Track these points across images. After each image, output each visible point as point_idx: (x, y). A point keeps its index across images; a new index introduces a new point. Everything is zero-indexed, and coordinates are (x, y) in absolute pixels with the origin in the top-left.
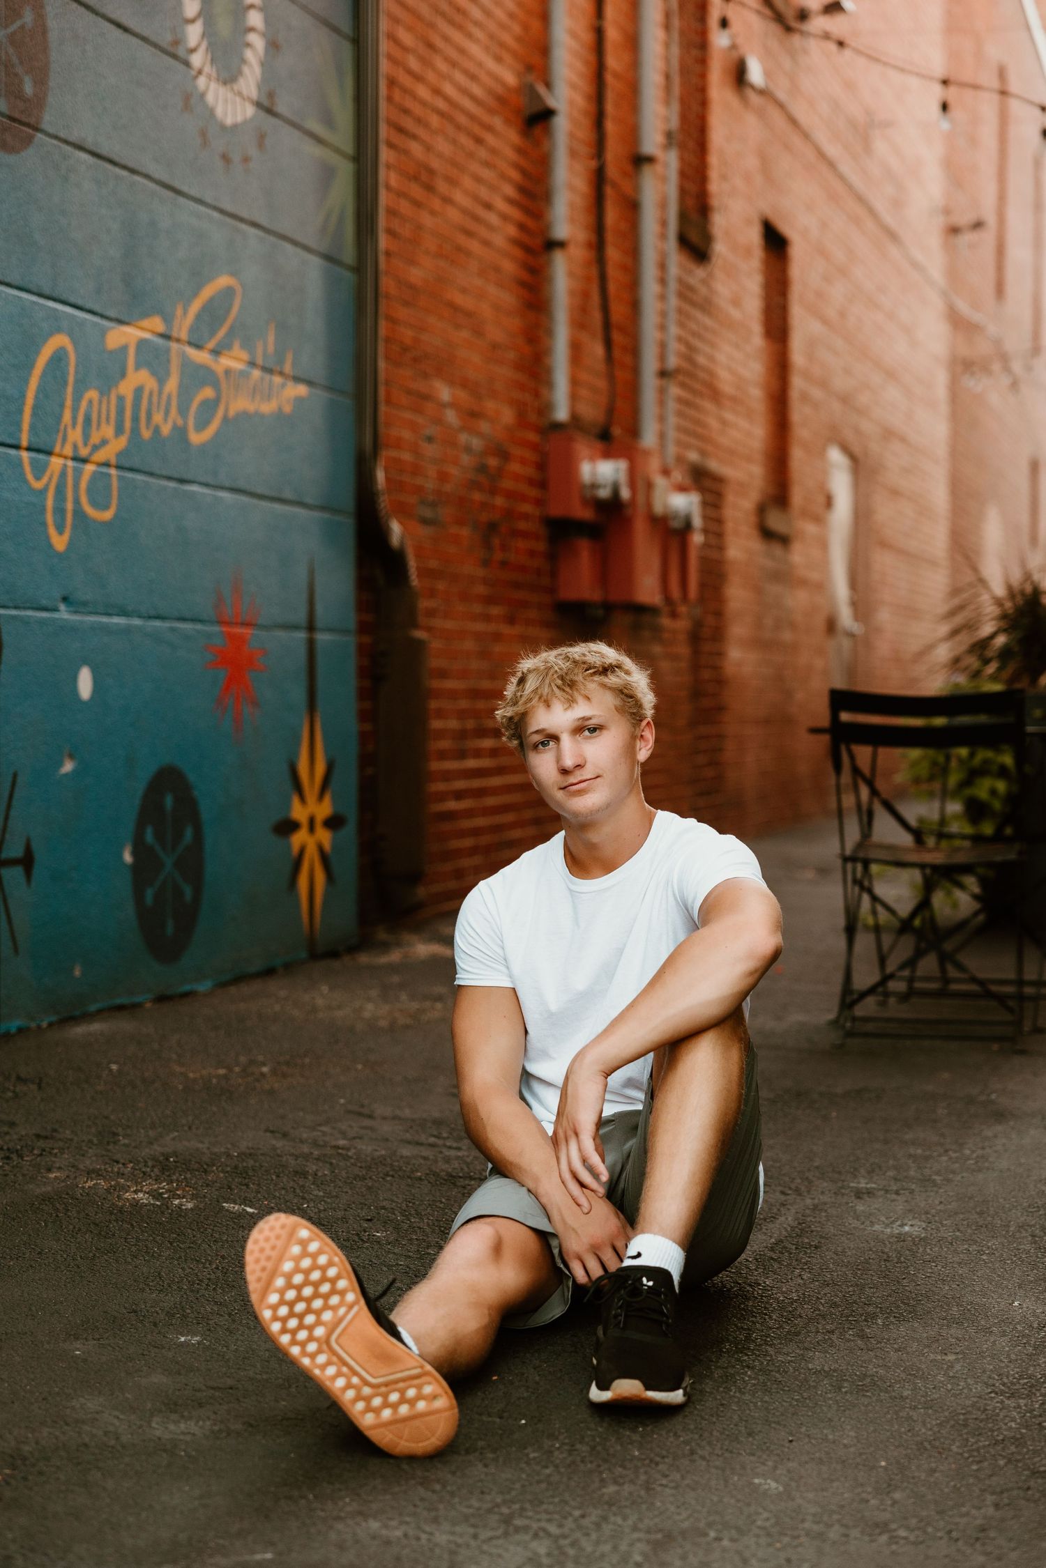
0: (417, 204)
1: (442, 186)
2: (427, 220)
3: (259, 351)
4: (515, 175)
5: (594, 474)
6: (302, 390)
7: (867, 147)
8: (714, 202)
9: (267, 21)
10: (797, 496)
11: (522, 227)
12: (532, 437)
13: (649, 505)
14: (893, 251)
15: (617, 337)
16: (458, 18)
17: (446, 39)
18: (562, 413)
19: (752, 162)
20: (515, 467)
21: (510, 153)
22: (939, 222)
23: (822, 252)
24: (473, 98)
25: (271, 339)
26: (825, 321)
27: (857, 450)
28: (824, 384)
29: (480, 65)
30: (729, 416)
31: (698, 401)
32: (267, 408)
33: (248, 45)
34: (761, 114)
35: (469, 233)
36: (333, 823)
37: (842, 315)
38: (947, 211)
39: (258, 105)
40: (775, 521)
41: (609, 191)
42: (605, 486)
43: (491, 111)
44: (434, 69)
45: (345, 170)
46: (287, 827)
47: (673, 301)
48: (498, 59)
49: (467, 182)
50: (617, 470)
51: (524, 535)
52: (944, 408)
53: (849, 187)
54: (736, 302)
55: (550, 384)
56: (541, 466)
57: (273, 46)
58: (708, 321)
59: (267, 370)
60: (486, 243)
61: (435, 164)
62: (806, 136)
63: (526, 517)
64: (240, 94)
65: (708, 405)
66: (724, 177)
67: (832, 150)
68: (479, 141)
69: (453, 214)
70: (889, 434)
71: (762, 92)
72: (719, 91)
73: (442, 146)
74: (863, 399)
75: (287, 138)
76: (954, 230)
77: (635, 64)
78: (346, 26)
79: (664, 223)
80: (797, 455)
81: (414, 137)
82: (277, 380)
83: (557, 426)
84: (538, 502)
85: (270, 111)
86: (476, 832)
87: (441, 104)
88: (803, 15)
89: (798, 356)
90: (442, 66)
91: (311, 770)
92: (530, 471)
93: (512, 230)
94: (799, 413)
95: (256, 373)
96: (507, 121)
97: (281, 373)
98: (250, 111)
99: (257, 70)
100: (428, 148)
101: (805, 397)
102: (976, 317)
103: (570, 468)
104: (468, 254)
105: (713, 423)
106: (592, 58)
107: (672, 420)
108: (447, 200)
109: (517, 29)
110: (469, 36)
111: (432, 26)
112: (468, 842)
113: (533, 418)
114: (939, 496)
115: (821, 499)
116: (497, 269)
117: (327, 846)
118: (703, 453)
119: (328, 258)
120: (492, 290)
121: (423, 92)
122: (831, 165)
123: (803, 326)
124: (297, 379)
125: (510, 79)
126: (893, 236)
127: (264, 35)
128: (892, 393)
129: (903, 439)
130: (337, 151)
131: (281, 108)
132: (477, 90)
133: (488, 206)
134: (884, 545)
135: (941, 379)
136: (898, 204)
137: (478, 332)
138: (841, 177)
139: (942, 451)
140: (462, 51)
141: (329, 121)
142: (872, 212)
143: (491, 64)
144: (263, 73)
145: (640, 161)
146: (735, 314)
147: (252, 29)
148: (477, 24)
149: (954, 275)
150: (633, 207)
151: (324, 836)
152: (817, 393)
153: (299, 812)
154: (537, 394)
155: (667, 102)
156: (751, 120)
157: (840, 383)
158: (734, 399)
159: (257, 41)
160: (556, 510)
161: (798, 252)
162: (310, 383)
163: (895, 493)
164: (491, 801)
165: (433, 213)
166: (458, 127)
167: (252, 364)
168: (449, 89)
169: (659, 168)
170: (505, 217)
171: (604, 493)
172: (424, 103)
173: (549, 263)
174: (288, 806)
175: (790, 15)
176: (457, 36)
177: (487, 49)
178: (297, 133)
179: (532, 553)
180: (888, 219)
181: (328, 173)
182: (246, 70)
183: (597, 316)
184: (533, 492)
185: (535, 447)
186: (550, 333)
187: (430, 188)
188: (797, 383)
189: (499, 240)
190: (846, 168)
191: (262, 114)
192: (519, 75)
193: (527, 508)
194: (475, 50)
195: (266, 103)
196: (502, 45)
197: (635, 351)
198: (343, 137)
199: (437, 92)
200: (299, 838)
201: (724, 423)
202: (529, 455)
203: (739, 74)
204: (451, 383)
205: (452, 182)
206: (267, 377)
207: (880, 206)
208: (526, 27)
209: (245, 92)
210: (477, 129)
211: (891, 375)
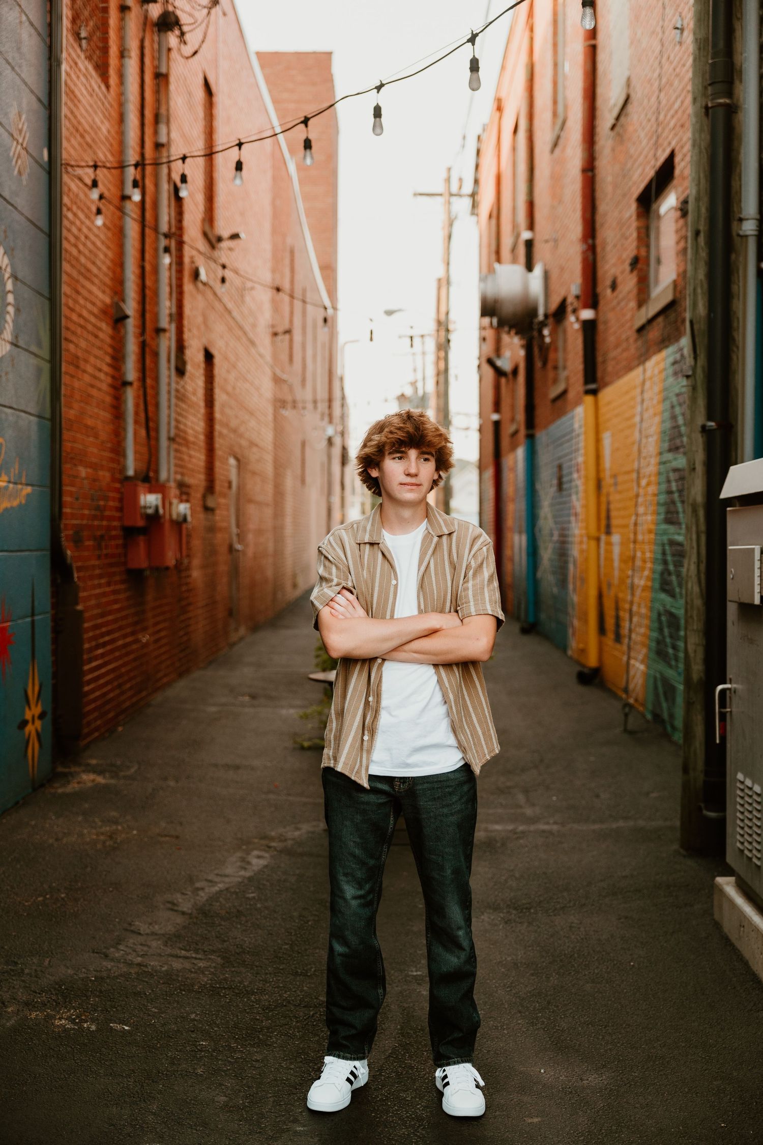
0: (72, 376)
1: (82, 364)
2: (77, 384)
3: (12, 475)
4: (110, 350)
5: (145, 501)
6: (29, 489)
7: (243, 301)
8: (186, 344)
9: (15, 299)
10: (218, 487)
11: (113, 377)
12: (117, 485)
13: (170, 515)
14: (253, 350)
15: (151, 424)
16: (88, 275)
17: (83, 286)
18: (131, 472)
19: (200, 319)
20: (111, 503)
21: (108, 340)
22: (270, 330)
23: (226, 358)
24: (94, 315)
25: (17, 466)
26: (228, 394)
27: (239, 456)
28: (227, 425)
29: (97, 297)
30: (192, 453)
31: (180, 448)
32: (15, 503)
33: (8, 313)
34: (203, 294)
35: (92, 386)
36: (42, 716)
37: (234, 388)
38: (273, 326)
39: (12, 344)
40: (211, 503)
41: (147, 350)
42: (150, 507)
43: (101, 320)
44: (79, 304)
45: (46, 367)
46: (24, 723)
47: (173, 401)
48: (104, 292)
49: (92, 359)
50: (157, 499)
51: (114, 538)
52: (271, 425)
53: (237, 322)
54: (194, 394)
55: (124, 456)
56: (121, 500)
57: (18, 310)
58: (184, 406)
59: (15, 483)
60: (99, 389)
61: (80, 354)
62: (220, 300)
63: (115, 528)
64: (4, 340)
65: (184, 449)
66: (190, 330)
67: (230, 305)
68: (96, 337)
69: (87, 378)
70: (252, 444)
71: (205, 284)
72: (188, 287)
73: (83, 344)
74: (242, 429)
75: (24, 357)
76: (275, 334)
77: (157, 281)
78: (46, 293)
79: (169, 361)
80: (217, 464)
81: (71, 342)
82: (20, 486)
83: (128, 478)
84: (120, 519)
85: (16, 346)
86: (95, 700)
87: (82, 322)
88: (220, 239)
89: (218, 415)
90: (82, 301)
91: (33, 691)
92: (116, 504)
93: (109, 380)
94: (219, 443)
95: (11, 486)
96: (107, 324)
97: (21, 484)
98: (8, 347)
99: (11, 324)
100: (77, 346)
101: (221, 434)
102: (285, 377)
103: (135, 499)
104: (92, 396)
105: (186, 458)
106: (139, 281)
107: (172, 461)
108: (84, 371)
109: (111, 274)
110: (93, 283)
111: (77, 281)
112: (93, 706)
113: (118, 476)
114: (269, 469)
115: (226, 485)
116: (103, 402)
117: (39, 729)
118: (182, 474)
119: (39, 417)
120: (102, 413)
121: (74, 317)
122: (229, 312)
123: (220, 397)
124: (27, 485)
125: (108, 300)
126: (252, 343)
127: (13, 306)
128: (253, 423)
129: (257, 446)
130: (43, 359)
131: (21, 343)
132: (95, 311)
133: (100, 370)
134: (250, 501)
135: (270, 410)
136: (254, 326)
137: (96, 436)
138: (233, 318)
139: (270, 447)
140: (90, 292)
141: (39, 345)
142: (245, 333)
143: (100, 295)
144: (14, 326)
145: (159, 331)
146: (194, 399)
147: (9, 304)
148: (96, 276)
149: (275, 356)
150: (156, 355)
151: (38, 723)
152: (225, 431)
153: (28, 715)
154: (118, 462)
155: (170, 299)
156: (200, 297)
157: (233, 423)
158: (194, 443)
159: (11, 309)
160: (128, 523)
161: (217, 360)
162: (32, 485)
163: (254, 473)
164: (102, 681)
165: (79, 379)
166: (88, 332)
167: (9, 482)
168: (85, 313)
169: (167, 334)
170: (106, 374)
171: (150, 511)
172: (75, 323)
173: (125, 392)
174: (23, 713)
175: (214, 240)
176: (87, 284)
177: (99, 288)
178: (27, 353)
179: (117, 546)
180: (251, 335)
181: (39, 370)
182: (7, 326)
183: (142, 415)
184: (117, 514)
185: (117, 490)
186: (125, 429)
187: (77, 367)
188: (217, 427)
189: (104, 387)
190: (235, 314)
191: (14, 347)
192: (112, 298)
193: (115, 523)
194: (95, 290)
195: (15, 342)
196: (105, 284)
197: (157, 430)
198: (45, 353)
199: (80, 316)
200: (30, 728)
201: (190, 456)
202: (117, 495)
203: (196, 275)
204: (86, 467)
205: (86, 361)
206: (15, 486)
207: (247, 328)
208: (114, 272)
209: (6, 339)
210: (95, 331)
211: (252, 414)
